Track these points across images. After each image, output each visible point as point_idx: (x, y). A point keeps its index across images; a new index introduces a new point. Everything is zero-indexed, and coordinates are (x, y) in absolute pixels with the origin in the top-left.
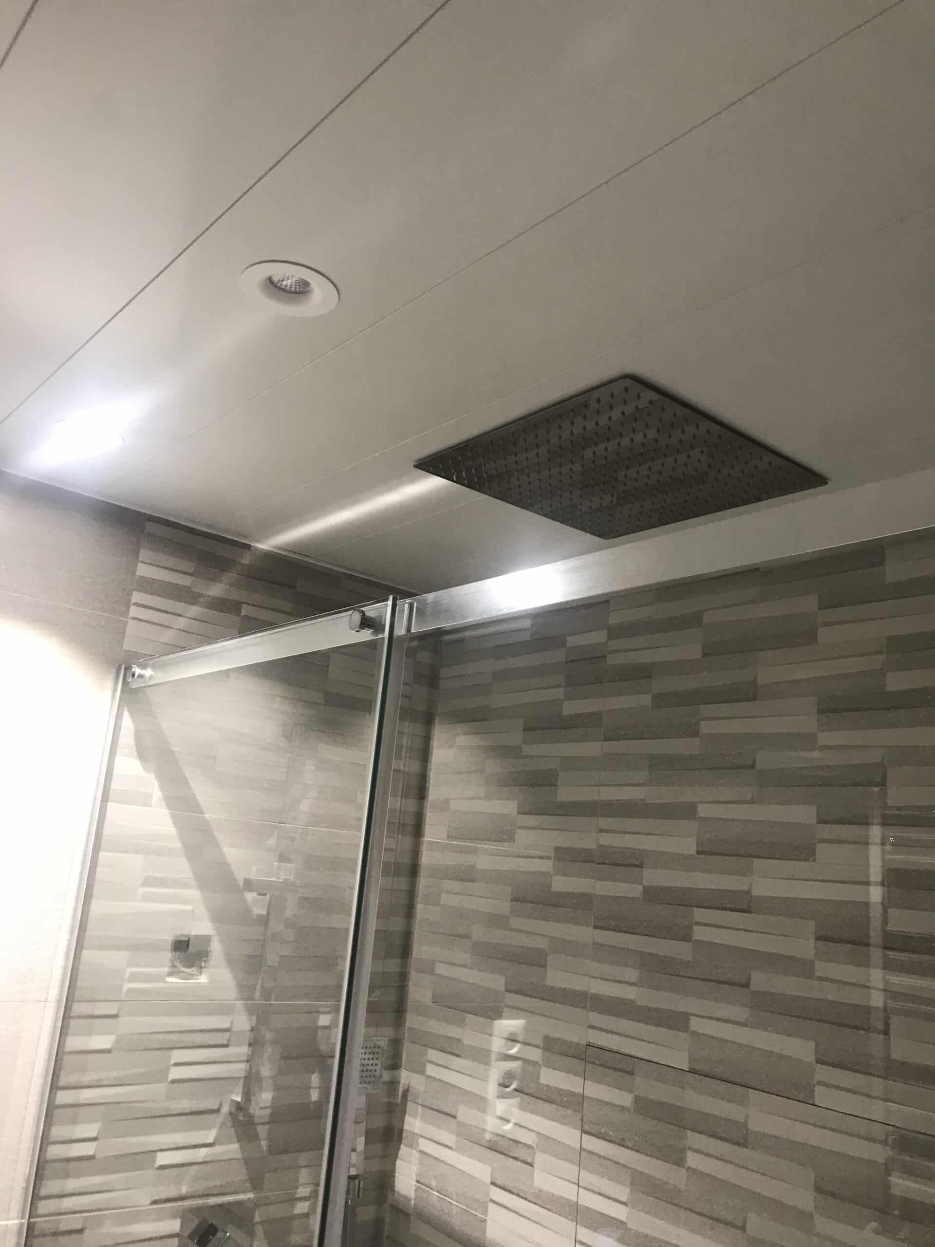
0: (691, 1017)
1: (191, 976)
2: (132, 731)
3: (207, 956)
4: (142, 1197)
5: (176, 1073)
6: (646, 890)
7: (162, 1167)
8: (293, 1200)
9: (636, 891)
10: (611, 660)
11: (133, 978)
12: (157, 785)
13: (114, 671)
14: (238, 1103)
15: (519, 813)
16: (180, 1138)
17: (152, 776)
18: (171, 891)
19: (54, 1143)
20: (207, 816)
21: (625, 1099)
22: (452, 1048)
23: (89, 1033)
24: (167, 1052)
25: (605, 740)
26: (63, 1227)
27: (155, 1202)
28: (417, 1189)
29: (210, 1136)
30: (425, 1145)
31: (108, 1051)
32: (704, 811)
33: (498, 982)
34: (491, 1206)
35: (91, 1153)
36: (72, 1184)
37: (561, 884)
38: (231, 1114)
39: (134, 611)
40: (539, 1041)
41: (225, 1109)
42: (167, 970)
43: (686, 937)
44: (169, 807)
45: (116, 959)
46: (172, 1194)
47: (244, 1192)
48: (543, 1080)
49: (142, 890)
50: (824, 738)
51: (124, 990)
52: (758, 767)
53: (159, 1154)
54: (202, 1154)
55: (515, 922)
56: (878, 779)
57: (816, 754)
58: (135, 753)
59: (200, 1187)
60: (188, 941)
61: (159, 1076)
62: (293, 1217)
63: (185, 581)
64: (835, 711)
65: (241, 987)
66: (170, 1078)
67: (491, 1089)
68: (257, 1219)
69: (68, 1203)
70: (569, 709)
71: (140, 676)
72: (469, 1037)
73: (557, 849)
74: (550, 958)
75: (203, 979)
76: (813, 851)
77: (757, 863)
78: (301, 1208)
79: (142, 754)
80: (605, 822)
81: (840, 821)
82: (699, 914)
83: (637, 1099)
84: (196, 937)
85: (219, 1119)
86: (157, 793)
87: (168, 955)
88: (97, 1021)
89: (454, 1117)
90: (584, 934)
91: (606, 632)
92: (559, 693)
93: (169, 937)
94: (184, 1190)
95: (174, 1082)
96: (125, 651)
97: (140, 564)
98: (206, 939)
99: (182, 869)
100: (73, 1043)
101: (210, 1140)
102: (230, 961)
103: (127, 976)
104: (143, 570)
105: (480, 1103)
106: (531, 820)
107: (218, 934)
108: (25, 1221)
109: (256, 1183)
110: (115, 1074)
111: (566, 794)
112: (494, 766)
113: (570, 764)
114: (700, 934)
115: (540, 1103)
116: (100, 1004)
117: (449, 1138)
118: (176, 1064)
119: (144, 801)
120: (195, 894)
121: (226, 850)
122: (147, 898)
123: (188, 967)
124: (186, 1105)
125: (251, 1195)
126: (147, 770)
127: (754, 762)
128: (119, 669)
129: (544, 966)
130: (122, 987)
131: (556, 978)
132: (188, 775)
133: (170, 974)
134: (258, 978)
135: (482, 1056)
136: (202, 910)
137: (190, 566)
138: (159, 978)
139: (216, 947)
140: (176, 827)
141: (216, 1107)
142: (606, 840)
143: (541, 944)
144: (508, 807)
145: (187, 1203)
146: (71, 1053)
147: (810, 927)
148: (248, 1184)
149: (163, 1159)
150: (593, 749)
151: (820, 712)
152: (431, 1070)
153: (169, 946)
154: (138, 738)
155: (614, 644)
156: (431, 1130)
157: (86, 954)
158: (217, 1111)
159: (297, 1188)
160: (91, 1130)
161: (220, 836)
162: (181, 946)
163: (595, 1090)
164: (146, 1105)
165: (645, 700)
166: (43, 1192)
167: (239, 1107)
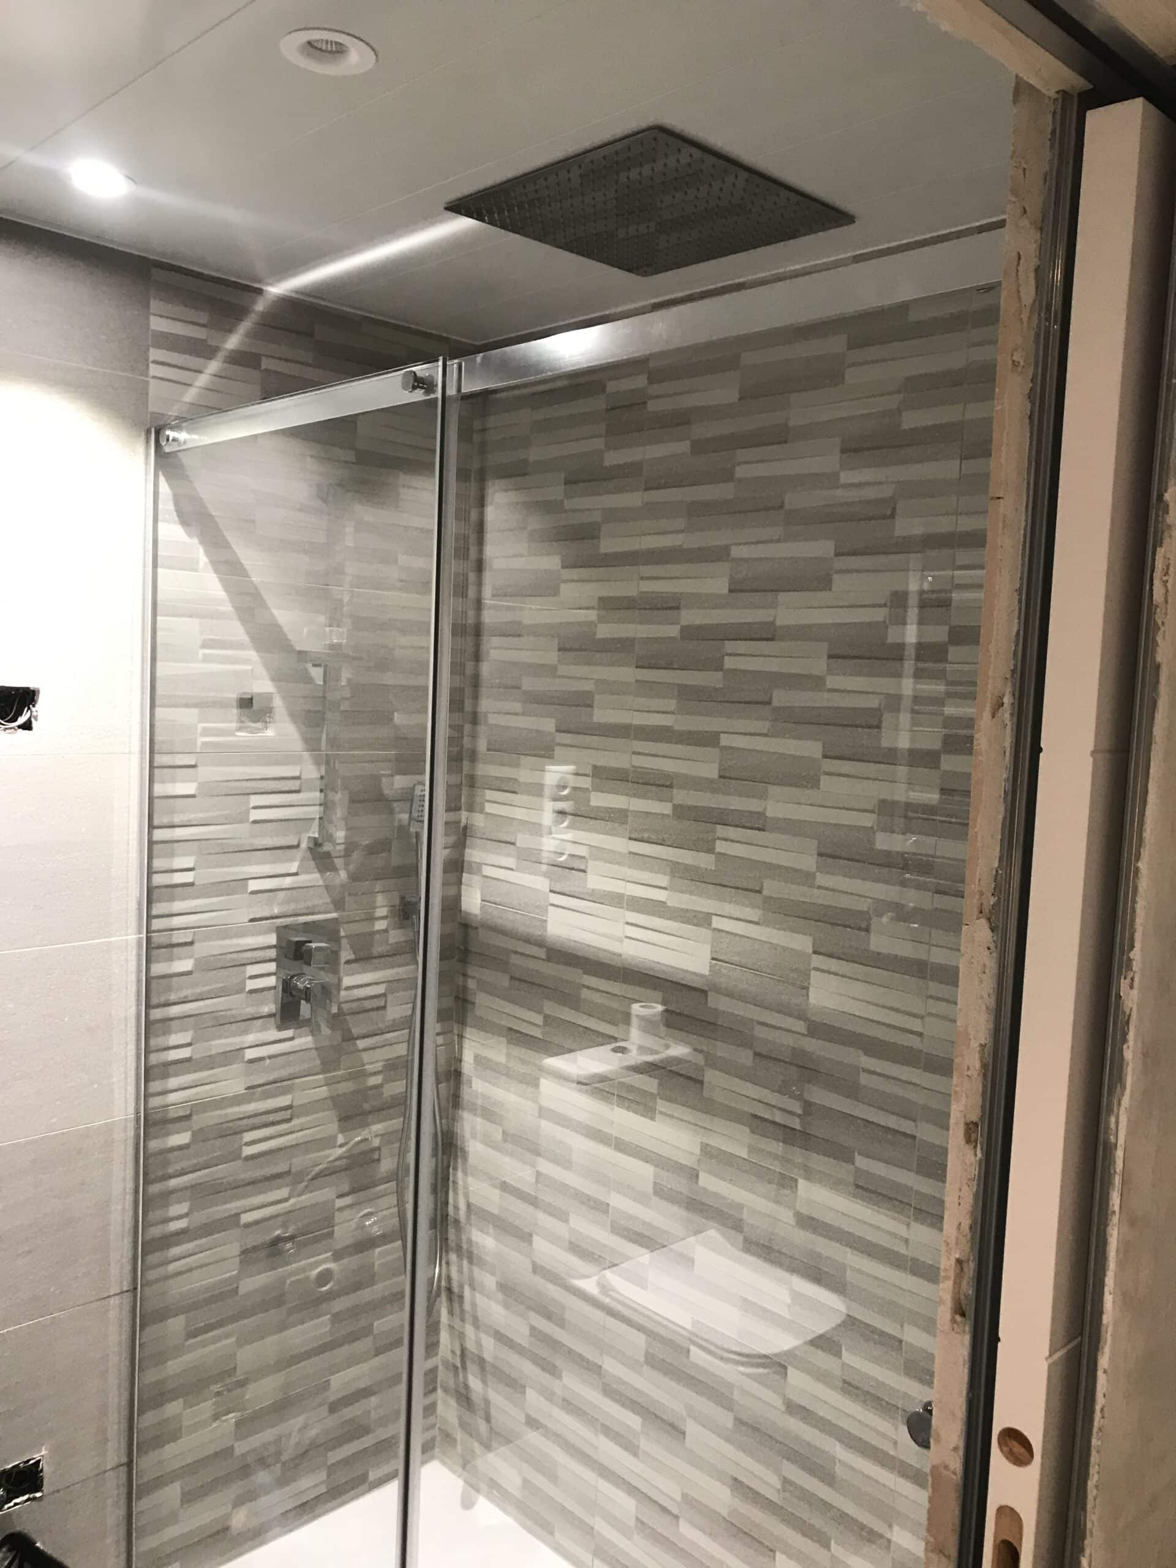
0: (722, 735)
1: (259, 730)
2: (171, 497)
3: (271, 712)
4: (242, 916)
5: (255, 815)
6: (684, 629)
7: (253, 893)
8: (371, 919)
9: (673, 631)
10: (652, 406)
11: (206, 732)
12: (201, 550)
13: (143, 434)
14: (315, 839)
15: (563, 567)
16: (267, 869)
17: (196, 541)
18: (230, 652)
19: (156, 872)
20: (254, 579)
21: (666, 808)
22: (509, 787)
23: (173, 780)
24: (245, 797)
25: (646, 490)
26: (175, 941)
27: (252, 920)
28: (482, 908)
29: (294, 867)
30: (487, 871)
31: (193, 796)
32: (735, 552)
33: (548, 725)
34: (550, 908)
35: (191, 880)
36: (178, 906)
37: (604, 631)
38: (310, 848)
39: (154, 370)
40: (589, 771)
41: (304, 845)
42: (234, 725)
43: (719, 668)
44: (216, 571)
45: (188, 716)
46: (267, 914)
47: (330, 912)
48: (593, 803)
49: (202, 652)
50: (846, 477)
51: (199, 744)
52: (787, 507)
53: (250, 882)
54: (288, 881)
55: (563, 670)
56: (889, 512)
57: (839, 492)
58: (176, 519)
59: (290, 908)
60: (251, 699)
61: (242, 818)
62: (373, 933)
63: (200, 333)
64: (856, 451)
65: (306, 740)
66: (251, 819)
67: (547, 817)
68: (342, 934)
69: (177, 921)
70: (613, 458)
71: (174, 440)
72: (524, 775)
73: (601, 599)
74: (597, 697)
75: (270, 733)
76: (830, 582)
77: (782, 597)
78: (380, 925)
79: (184, 519)
80: (647, 570)
81: (854, 553)
82: (729, 646)
83: (676, 807)
84: (260, 694)
85: (299, 854)
86: (203, 559)
87: (235, 711)
88: (178, 770)
89: (513, 844)
90: (627, 674)
91: (646, 376)
92: (599, 444)
93: (233, 696)
94: (276, 911)
95: (255, 822)
96: (152, 413)
97: (152, 318)
98: (268, 697)
99: (237, 631)
100: (159, 789)
101: (294, 870)
102: (293, 716)
103: (199, 731)
104: (158, 324)
105: (536, 829)
106: (575, 573)
107: (279, 692)
108: (144, 935)
109: (339, 905)
110: (201, 815)
111: (608, 545)
112: (535, 523)
113: (613, 515)
114: (729, 663)
115: (592, 822)
116: (180, 756)
117: (511, 862)
118: (255, 808)
119: (191, 566)
120: (252, 654)
121: (275, 612)
122: (206, 659)
123: (255, 722)
124: (269, 842)
125: (334, 915)
126: (190, 535)
127: (783, 503)
128: (148, 432)
129: (591, 706)
130: (196, 739)
131: (602, 715)
132: (229, 539)
133: (240, 729)
134: (322, 732)
135: (537, 790)
136: (261, 671)
137: (203, 317)
138: (230, 733)
139: (278, 703)
140: (226, 590)
141: (296, 843)
142: (648, 587)
143: (588, 686)
144: (551, 562)
145: (279, 921)
146: (159, 797)
147: (824, 648)
148: (332, 906)
149: (253, 885)
150: (634, 499)
151: (843, 451)
152: (489, 808)
153: (235, 704)
154: (177, 503)
155: (655, 389)
156: (492, 858)
157: (159, 711)
158: (298, 846)
159: (375, 908)
160: (188, 862)
161: (270, 599)
162: (246, 703)
163: (638, 804)
164: (232, 841)
165: (684, 447)
166: (154, 912)
167: (316, 843)
